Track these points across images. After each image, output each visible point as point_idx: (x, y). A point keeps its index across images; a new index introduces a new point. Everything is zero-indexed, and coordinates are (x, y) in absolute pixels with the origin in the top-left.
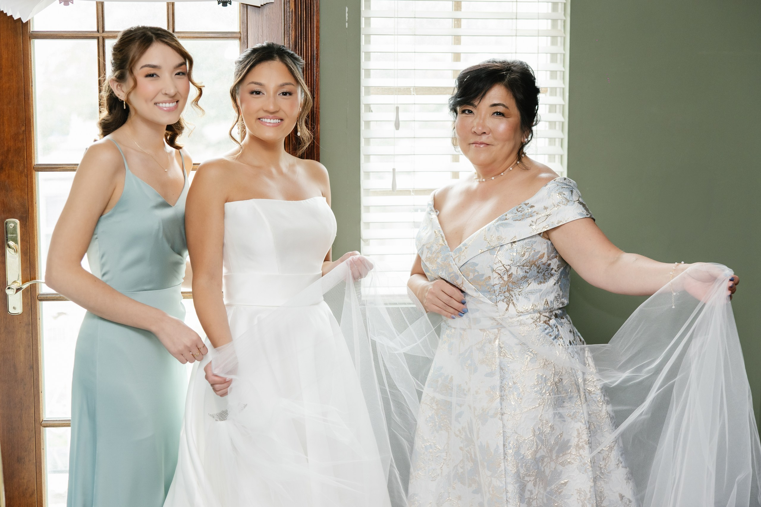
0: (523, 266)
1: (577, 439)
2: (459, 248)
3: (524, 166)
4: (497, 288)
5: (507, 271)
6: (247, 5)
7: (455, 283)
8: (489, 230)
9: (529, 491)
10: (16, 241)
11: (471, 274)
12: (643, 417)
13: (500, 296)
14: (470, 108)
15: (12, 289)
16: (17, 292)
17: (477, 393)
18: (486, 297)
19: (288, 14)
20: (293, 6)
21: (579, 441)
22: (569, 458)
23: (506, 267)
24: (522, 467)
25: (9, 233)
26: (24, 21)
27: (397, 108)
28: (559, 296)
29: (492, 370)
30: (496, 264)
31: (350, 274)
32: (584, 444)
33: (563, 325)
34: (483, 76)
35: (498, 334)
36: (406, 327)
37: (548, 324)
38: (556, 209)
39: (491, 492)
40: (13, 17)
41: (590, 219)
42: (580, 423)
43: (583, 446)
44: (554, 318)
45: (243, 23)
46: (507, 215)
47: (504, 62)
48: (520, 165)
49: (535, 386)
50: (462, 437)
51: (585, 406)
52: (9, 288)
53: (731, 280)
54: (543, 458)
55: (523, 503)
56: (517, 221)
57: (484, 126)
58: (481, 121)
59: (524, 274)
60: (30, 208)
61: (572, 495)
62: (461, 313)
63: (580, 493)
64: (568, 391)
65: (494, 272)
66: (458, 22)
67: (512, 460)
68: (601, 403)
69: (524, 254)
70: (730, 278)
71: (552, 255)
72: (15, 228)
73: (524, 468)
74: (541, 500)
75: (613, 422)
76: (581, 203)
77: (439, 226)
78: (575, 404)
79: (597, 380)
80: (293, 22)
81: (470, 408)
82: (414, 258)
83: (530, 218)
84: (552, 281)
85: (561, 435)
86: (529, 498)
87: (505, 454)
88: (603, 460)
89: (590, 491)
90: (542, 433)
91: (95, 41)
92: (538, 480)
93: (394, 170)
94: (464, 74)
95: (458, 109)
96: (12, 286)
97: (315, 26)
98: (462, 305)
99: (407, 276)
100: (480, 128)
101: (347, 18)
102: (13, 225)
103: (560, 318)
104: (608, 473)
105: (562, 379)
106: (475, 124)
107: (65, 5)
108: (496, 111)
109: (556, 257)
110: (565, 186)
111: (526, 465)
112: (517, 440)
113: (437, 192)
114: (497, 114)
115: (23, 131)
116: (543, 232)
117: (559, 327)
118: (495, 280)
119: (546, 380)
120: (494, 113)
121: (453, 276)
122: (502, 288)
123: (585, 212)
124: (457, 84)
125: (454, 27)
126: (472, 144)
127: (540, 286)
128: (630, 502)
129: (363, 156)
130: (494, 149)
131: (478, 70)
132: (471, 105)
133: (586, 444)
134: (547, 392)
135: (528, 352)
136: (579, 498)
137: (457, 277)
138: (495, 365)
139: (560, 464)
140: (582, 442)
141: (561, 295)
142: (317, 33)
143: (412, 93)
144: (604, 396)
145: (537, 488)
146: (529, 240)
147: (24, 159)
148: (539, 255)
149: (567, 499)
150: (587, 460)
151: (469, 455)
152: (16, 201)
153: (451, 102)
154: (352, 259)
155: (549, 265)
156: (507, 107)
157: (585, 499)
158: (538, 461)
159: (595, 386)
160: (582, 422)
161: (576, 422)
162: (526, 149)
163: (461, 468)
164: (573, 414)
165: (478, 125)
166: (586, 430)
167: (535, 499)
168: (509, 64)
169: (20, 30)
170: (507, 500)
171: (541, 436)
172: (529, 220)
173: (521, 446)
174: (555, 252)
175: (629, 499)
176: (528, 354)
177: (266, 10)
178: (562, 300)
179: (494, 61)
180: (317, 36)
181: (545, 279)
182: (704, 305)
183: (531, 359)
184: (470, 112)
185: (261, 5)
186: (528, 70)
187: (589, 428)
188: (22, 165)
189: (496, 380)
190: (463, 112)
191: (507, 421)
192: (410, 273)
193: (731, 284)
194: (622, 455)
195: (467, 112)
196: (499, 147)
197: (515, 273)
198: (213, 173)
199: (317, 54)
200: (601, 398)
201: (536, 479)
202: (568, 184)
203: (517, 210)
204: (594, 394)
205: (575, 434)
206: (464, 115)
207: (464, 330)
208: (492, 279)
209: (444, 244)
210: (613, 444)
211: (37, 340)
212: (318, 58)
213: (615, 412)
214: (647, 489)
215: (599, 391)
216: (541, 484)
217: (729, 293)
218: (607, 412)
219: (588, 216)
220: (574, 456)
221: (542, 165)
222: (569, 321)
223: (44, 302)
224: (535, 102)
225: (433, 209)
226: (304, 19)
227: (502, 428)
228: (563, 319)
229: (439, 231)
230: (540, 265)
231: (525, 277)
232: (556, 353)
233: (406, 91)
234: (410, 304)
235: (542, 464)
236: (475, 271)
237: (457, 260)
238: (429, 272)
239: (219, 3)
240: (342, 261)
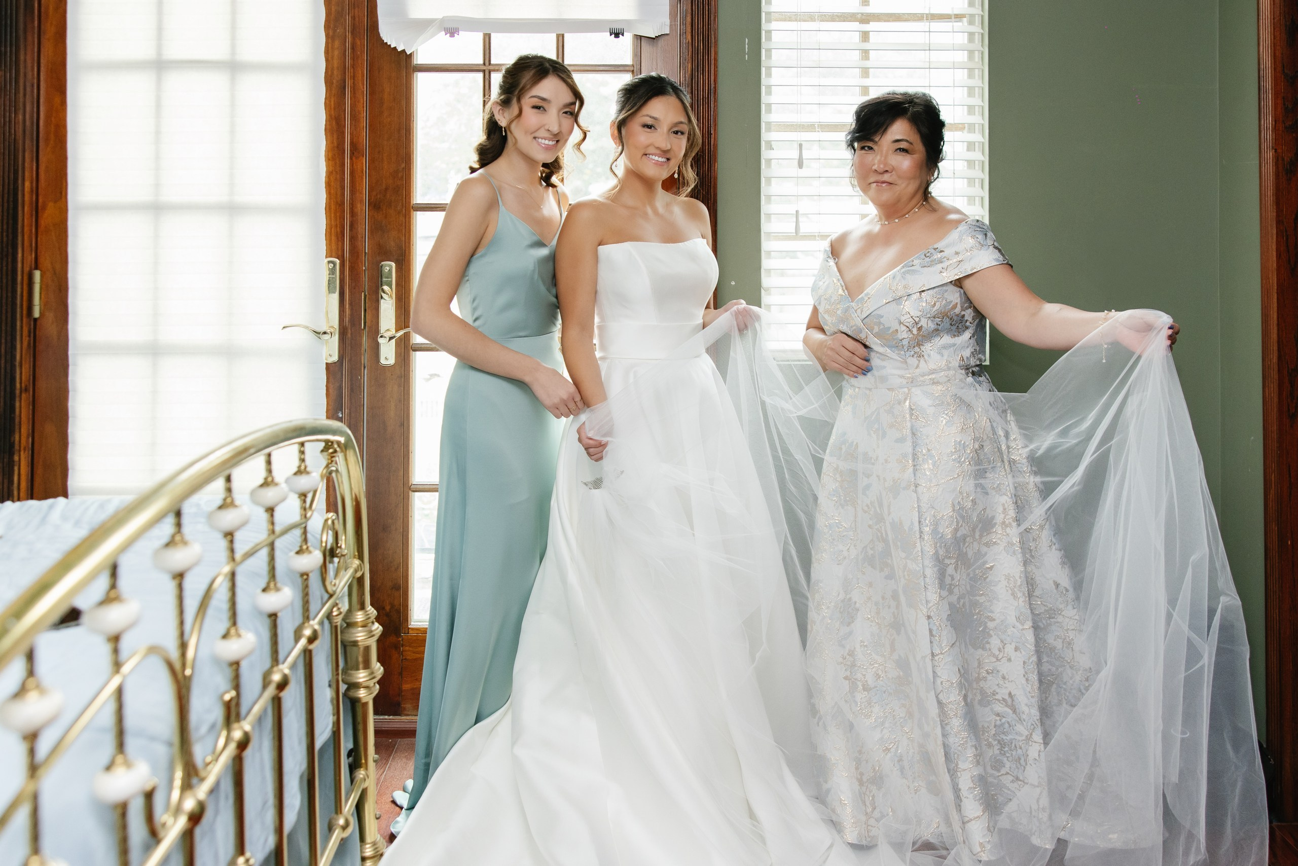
0: (934, 318)
1: (1002, 516)
2: (861, 298)
3: (931, 206)
4: (905, 342)
5: (917, 323)
6: (640, 36)
7: (858, 338)
8: (894, 278)
9: (950, 575)
10: (390, 286)
11: (875, 327)
12: (1076, 488)
13: (909, 352)
14: (870, 144)
15: (385, 337)
16: (389, 340)
17: (886, 461)
18: (894, 353)
19: (684, 46)
20: (689, 37)
21: (1005, 516)
22: (994, 538)
23: (915, 319)
24: (941, 548)
25: (383, 277)
26: (408, 53)
27: (801, 146)
28: (976, 352)
29: (903, 435)
30: (903, 315)
31: (736, 325)
32: (1011, 522)
33: (981, 384)
34: (884, 109)
35: (908, 394)
36: (800, 388)
37: (965, 383)
38: (969, 254)
39: (907, 577)
40: (397, 48)
41: (1007, 266)
42: (1006, 497)
43: (1010, 524)
44: (971, 375)
45: (636, 55)
46: (913, 261)
47: (905, 94)
48: (927, 206)
49: (952, 453)
50: (871, 513)
51: (1010, 477)
52: (381, 337)
53: (1170, 328)
54: (964, 538)
55: (944, 590)
56: (925, 268)
57: (885, 164)
58: (883, 158)
59: (936, 327)
60: (407, 250)
61: (1000, 581)
62: (865, 371)
63: (1009, 580)
64: (990, 459)
65: (902, 325)
66: (865, 54)
67: (929, 539)
68: (1028, 475)
69: (935, 304)
70: (1169, 325)
71: (966, 305)
72: (390, 271)
73: (943, 549)
74: (963, 587)
75: (1043, 497)
76: (996, 248)
77: (838, 274)
78: (999, 474)
79: (1022, 447)
80: (690, 54)
81: (879, 479)
82: (810, 309)
83: (940, 264)
84: (967, 335)
85: (984, 509)
86: (951, 585)
87: (921, 532)
88: (1033, 540)
89: (1020, 577)
90: (962, 508)
91: (481, 75)
92: (959, 563)
93: (797, 212)
94: (862, 107)
95: (856, 145)
96: (385, 335)
97: (713, 58)
98: (865, 363)
99: (801, 330)
100: (882, 166)
101: (747, 50)
102: (388, 268)
103: (978, 376)
104: (1039, 556)
105: (982, 446)
106: (876, 161)
107: (451, 36)
108: (898, 147)
109: (970, 307)
110: (978, 229)
111: (945, 545)
112: (934, 516)
113: (834, 237)
114: (900, 151)
115: (403, 168)
116: (955, 280)
117: (977, 385)
118: (903, 334)
119: (964, 447)
120: (897, 149)
121: (855, 330)
122: (911, 342)
123: (1001, 258)
124: (855, 118)
125: (862, 60)
126: (873, 183)
127: (954, 339)
128: (1067, 590)
129: (764, 197)
130: (897, 189)
131: (878, 102)
132: (871, 141)
133: (1014, 521)
134: (967, 460)
135: (943, 414)
136: (1008, 586)
137: (861, 331)
138: (906, 430)
139: (984, 544)
140: (1009, 519)
141: (978, 350)
142: (715, 66)
143: (817, 130)
144: (1031, 466)
145: (959, 572)
146: (940, 289)
147: (402, 198)
148: (951, 306)
149: (994, 586)
150: (1016, 540)
151: (879, 534)
152: (392, 244)
153: (849, 137)
154: (737, 309)
155: (963, 316)
156: (911, 143)
157: (1015, 586)
158: (959, 541)
159: (1020, 455)
160: (1008, 495)
161: (1001, 496)
162: (931, 189)
163: (871, 549)
164: (997, 487)
165: (880, 162)
166: (1013, 505)
167: (957, 586)
168: (911, 96)
169: (403, 63)
170: (925, 586)
171: (961, 512)
172: (940, 266)
173: (939, 523)
174: (968, 301)
175: (1065, 588)
176: (943, 417)
177: (661, 42)
178: (979, 356)
179: (895, 93)
180: (715, 69)
181: (959, 332)
182: (1139, 357)
183: (946, 422)
184: (870, 148)
185: (656, 36)
186: (932, 102)
187: (1016, 503)
188: (400, 204)
189: (908, 447)
190: (863, 148)
191: (922, 494)
192: (805, 326)
193: (1170, 332)
194: (1054, 535)
195: (866, 148)
196: (904, 185)
197: (925, 325)
198: (585, 215)
199: (715, 88)
200: (1027, 469)
201: (957, 561)
202: (981, 226)
203: (926, 256)
204: (1019, 463)
205: (1000, 509)
206: (863, 152)
207: (870, 390)
208: (899, 333)
209: (843, 294)
210: (1043, 522)
211: (408, 394)
212: (715, 92)
213: (1043, 483)
214: (1086, 571)
215: (1025, 460)
216: (963, 567)
217: (1169, 342)
218: (1036, 485)
219: (1005, 262)
220: (1000, 536)
221: (951, 206)
222: (988, 380)
223: (418, 353)
224: (941, 138)
225: (830, 255)
226: (701, 50)
227: (916, 502)
228: (981, 377)
229: (838, 280)
230: (953, 317)
231: (937, 330)
232: (975, 416)
233: (810, 127)
234: (806, 361)
235: (964, 544)
236: (880, 323)
237: (859, 311)
238: (827, 325)
239: (611, 35)
240: (726, 311)
